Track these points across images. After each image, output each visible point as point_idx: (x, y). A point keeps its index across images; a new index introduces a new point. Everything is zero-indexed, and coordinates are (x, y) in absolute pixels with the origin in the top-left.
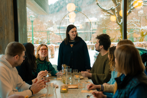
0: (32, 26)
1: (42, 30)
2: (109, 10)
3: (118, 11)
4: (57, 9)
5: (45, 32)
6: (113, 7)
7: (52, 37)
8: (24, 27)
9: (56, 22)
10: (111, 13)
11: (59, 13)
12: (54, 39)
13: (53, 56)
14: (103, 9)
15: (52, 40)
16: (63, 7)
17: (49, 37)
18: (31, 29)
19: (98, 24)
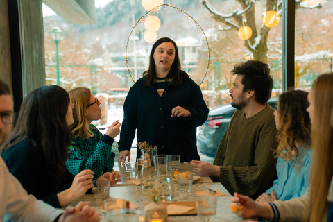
0: (57, 54)
1: (78, 63)
2: (228, 18)
3: (248, 21)
4: (111, 18)
5: (85, 67)
6: (238, 10)
7: (101, 78)
8: (37, 47)
9: (108, 47)
10: (233, 24)
11: (114, 27)
12: (104, 83)
13: (104, 119)
14: (217, 15)
15: (101, 84)
16: (123, 15)
17: (96, 78)
18: (54, 61)
19: (199, 52)
